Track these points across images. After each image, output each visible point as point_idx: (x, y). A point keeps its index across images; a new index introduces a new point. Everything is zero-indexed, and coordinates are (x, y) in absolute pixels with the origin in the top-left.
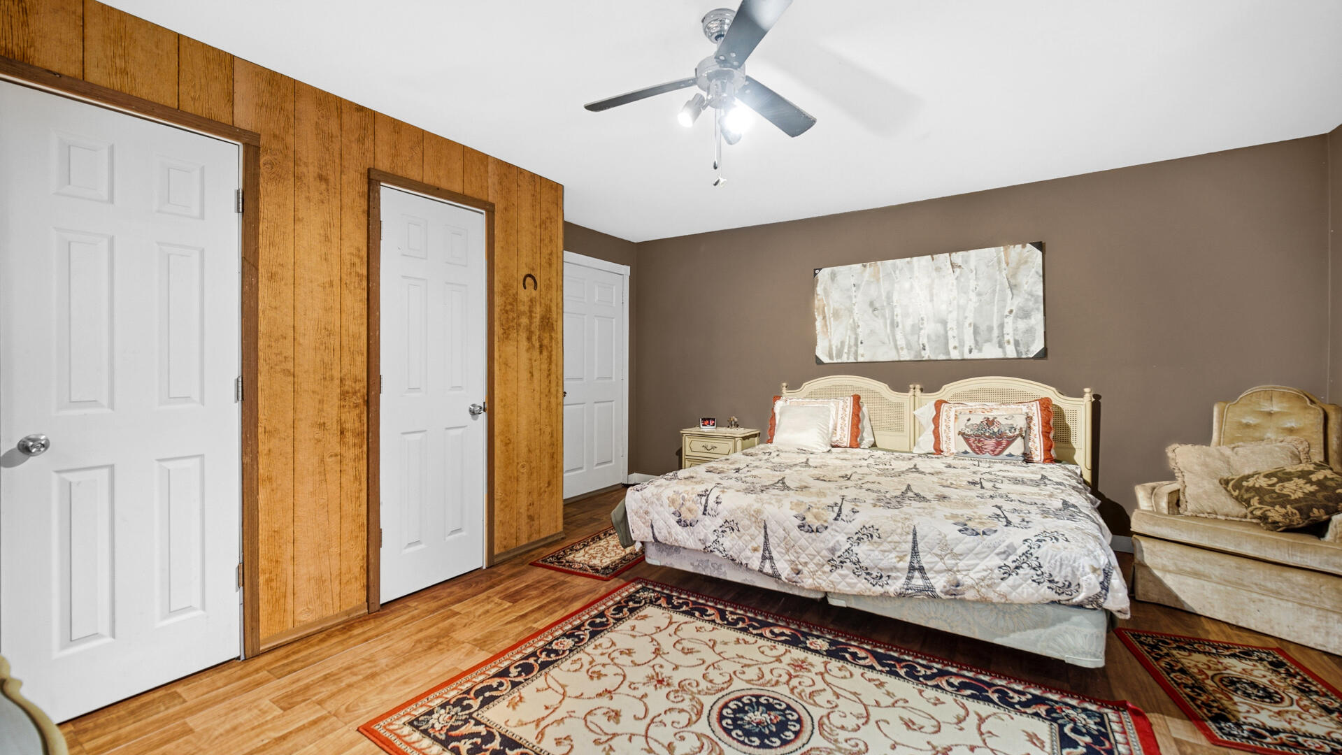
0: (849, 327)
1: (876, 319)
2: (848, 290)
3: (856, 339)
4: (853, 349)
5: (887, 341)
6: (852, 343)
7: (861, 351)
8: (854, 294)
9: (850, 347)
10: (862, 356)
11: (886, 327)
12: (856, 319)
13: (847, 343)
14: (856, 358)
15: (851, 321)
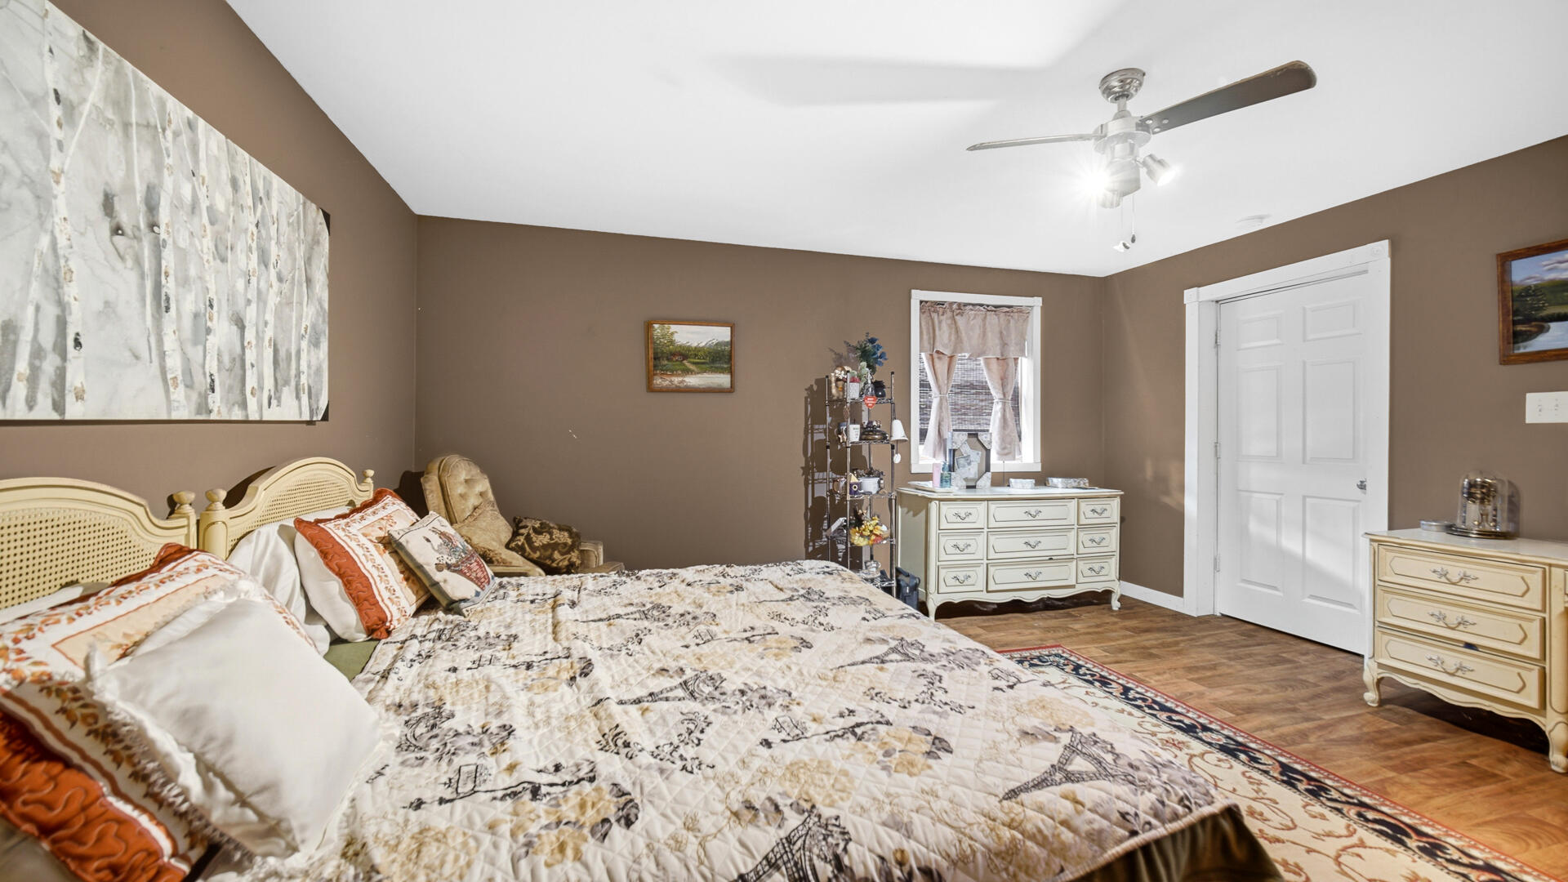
0: (37, 268)
1: (119, 265)
2: (36, 101)
3: (62, 324)
4: (49, 365)
5: (145, 354)
6: (47, 338)
7: (75, 377)
8: (57, 134)
9: (37, 353)
10: (79, 397)
11: (143, 299)
12: (62, 242)
13: (26, 337)
14: (58, 406)
15: (45, 242)
